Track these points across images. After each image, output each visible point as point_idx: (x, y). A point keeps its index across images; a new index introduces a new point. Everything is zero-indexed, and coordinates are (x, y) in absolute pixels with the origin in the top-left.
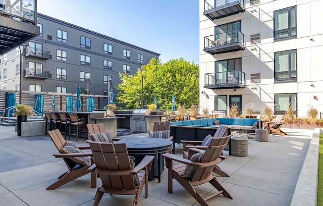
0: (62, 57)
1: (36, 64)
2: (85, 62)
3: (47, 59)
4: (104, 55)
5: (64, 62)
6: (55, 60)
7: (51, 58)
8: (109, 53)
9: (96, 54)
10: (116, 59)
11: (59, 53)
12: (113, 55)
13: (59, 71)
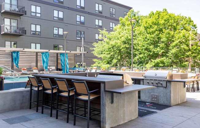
0: (36, 13)
1: (12, 20)
2: (58, 17)
3: (22, 15)
4: (76, 10)
5: (38, 18)
6: (30, 16)
7: (26, 14)
8: (82, 7)
9: (69, 8)
10: (89, 13)
11: (33, 8)
12: (86, 10)
13: (33, 28)
